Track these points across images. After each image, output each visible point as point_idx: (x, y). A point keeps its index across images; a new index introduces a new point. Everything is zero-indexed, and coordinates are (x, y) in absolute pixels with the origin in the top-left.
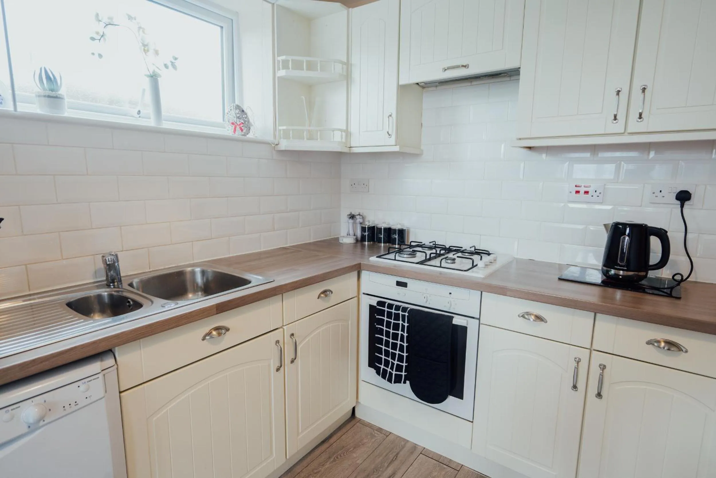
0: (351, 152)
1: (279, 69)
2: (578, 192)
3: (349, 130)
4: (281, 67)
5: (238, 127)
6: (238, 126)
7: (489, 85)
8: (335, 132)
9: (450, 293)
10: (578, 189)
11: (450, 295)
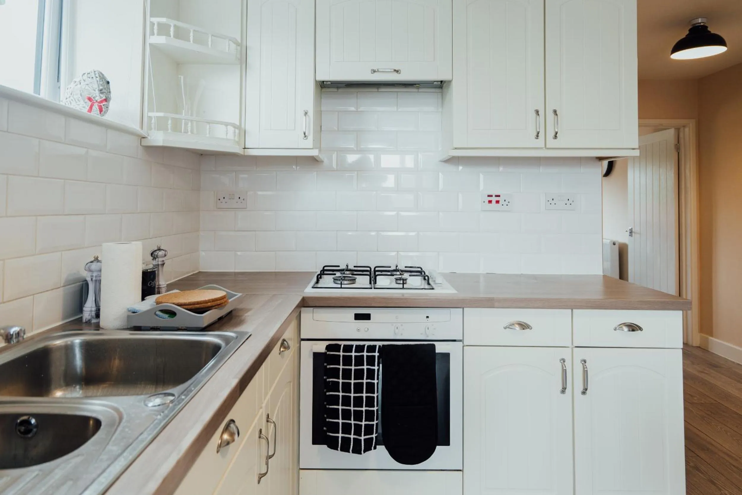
0: (246, 154)
1: (152, 34)
2: (490, 202)
3: (243, 126)
4: (156, 31)
5: (97, 107)
6: (98, 104)
7: (397, 95)
8: (228, 127)
9: (427, 317)
10: (490, 199)
11: (428, 319)
